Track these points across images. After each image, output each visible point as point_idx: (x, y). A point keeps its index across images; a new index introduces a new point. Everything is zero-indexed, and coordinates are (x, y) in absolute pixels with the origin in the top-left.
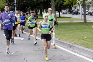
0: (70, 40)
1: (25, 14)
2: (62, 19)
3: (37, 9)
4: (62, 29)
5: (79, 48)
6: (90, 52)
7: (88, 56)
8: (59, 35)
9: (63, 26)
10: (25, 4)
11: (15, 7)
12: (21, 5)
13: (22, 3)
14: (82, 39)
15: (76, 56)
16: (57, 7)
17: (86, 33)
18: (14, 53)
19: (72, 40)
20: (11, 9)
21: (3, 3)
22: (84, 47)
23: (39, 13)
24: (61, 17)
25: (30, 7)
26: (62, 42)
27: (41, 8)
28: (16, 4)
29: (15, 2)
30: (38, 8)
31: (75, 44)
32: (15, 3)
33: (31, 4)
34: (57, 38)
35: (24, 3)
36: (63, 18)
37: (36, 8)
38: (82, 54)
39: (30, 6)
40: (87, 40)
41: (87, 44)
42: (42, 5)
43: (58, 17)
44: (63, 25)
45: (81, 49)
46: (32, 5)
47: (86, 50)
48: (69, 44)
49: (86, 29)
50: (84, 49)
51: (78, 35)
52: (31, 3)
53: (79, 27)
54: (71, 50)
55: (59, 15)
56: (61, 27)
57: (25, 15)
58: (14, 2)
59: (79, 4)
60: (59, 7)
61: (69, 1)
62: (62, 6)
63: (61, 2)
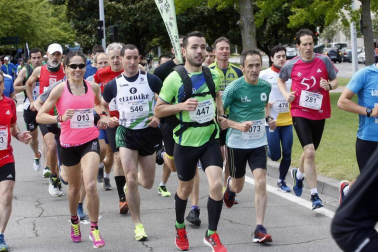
10: (138, 24)
12: (123, 31)
13: (129, 20)
21: (57, 25)
25: (157, 37)
28: (107, 26)
29: (102, 17)
32: (101, 23)
35: (136, 21)
39: (160, 32)
58: (98, 17)
59: (346, 23)
60: (269, 36)
61: (309, 11)
62: (280, 32)
63: (276, 17)
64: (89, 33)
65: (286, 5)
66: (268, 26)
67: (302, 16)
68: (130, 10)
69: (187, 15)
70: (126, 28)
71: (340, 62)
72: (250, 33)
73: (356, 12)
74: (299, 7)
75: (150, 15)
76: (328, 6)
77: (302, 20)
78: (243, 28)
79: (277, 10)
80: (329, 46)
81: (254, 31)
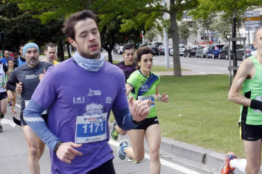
7: (188, 164)
10: (18, 31)
12: (7, 36)
13: (11, 29)
17: (181, 104)
22: (176, 139)
27: (61, 42)
33: (35, 31)
35: (16, 29)
40: (183, 121)
41: (186, 132)
45: (169, 145)
47: (183, 149)
50: (177, 145)
52: (34, 28)
59: (160, 29)
60: (108, 38)
61: (134, 20)
62: (116, 35)
63: (113, 25)
65: (120, 16)
66: (107, 31)
67: (129, 24)
68: (12, 21)
69: (51, 24)
70: (10, 34)
71: (158, 55)
73: (167, 21)
74: (127, 18)
75: (26, 24)
76: (147, 17)
77: (130, 27)
79: (113, 20)
80: (150, 44)
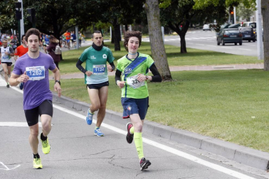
0: (203, 127)
1: (56, 44)
2: (192, 57)
3: (100, 23)
4: (183, 93)
5: (225, 149)
6: (255, 157)
8: (168, 110)
9: (187, 84)
11: (18, 16)
14: (241, 124)
15: (213, 169)
16: (174, 15)
18: (19, 166)
19: (209, 125)
20: (7, 24)
23: (110, 41)
24: (188, 51)
25: (73, 17)
26: (177, 134)
28: (25, 7)
30: (105, 21)
31: (216, 136)
34: (162, 120)
36: (196, 57)
37: (97, 21)
38: (234, 166)
39: (76, 13)
42: (120, 9)
43: (179, 51)
44: (188, 79)
46: (82, 12)
48: (196, 139)
49: (265, 90)
51: (230, 111)
53: (243, 84)
54: (200, 156)
55: (180, 46)
56: (181, 86)
57: (58, 46)
64: (8, 14)
72: (155, 16)
78: (148, 10)
81: (158, 13)
